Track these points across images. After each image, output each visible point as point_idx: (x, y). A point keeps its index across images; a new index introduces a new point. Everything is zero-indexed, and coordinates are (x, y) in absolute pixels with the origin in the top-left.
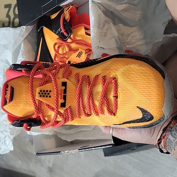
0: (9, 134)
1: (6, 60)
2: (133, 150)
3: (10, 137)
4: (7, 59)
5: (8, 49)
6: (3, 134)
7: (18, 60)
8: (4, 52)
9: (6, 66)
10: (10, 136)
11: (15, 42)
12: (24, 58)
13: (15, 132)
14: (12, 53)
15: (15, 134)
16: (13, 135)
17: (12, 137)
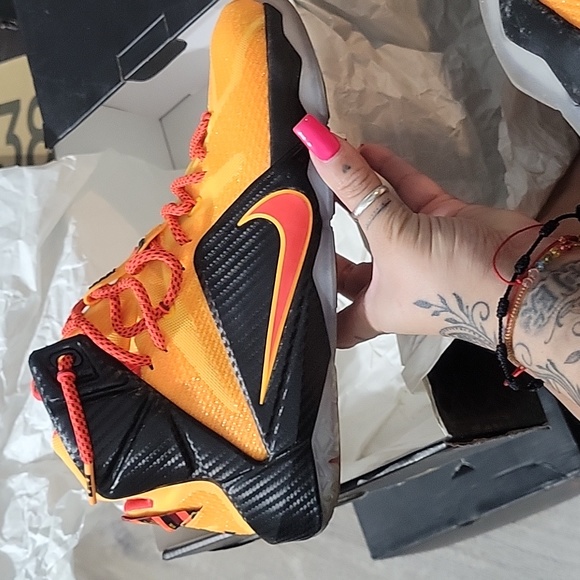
0: (60, 532)
1: (14, 277)
2: (467, 524)
3: (65, 542)
4: (15, 273)
5: (19, 238)
6: (20, 547)
7: (57, 272)
8: (5, 252)
9: (15, 297)
10: (65, 538)
11: (45, 212)
12: (81, 259)
13: (83, 519)
14: (35, 247)
15: (82, 526)
16: (74, 532)
17: (72, 540)
